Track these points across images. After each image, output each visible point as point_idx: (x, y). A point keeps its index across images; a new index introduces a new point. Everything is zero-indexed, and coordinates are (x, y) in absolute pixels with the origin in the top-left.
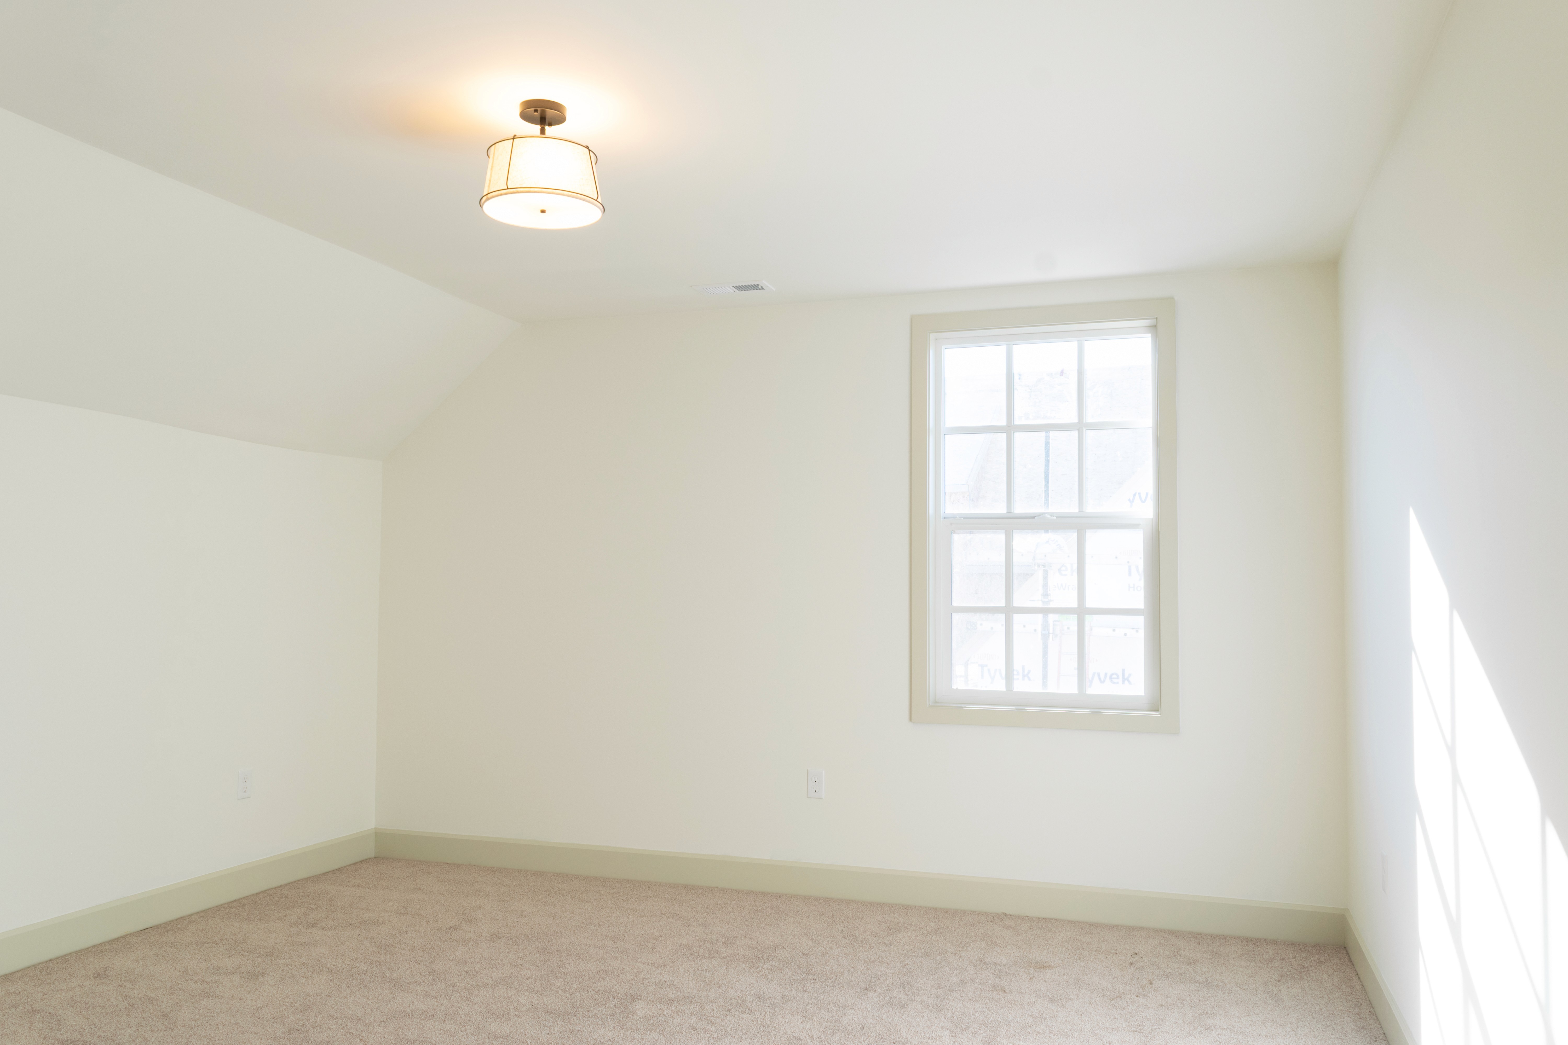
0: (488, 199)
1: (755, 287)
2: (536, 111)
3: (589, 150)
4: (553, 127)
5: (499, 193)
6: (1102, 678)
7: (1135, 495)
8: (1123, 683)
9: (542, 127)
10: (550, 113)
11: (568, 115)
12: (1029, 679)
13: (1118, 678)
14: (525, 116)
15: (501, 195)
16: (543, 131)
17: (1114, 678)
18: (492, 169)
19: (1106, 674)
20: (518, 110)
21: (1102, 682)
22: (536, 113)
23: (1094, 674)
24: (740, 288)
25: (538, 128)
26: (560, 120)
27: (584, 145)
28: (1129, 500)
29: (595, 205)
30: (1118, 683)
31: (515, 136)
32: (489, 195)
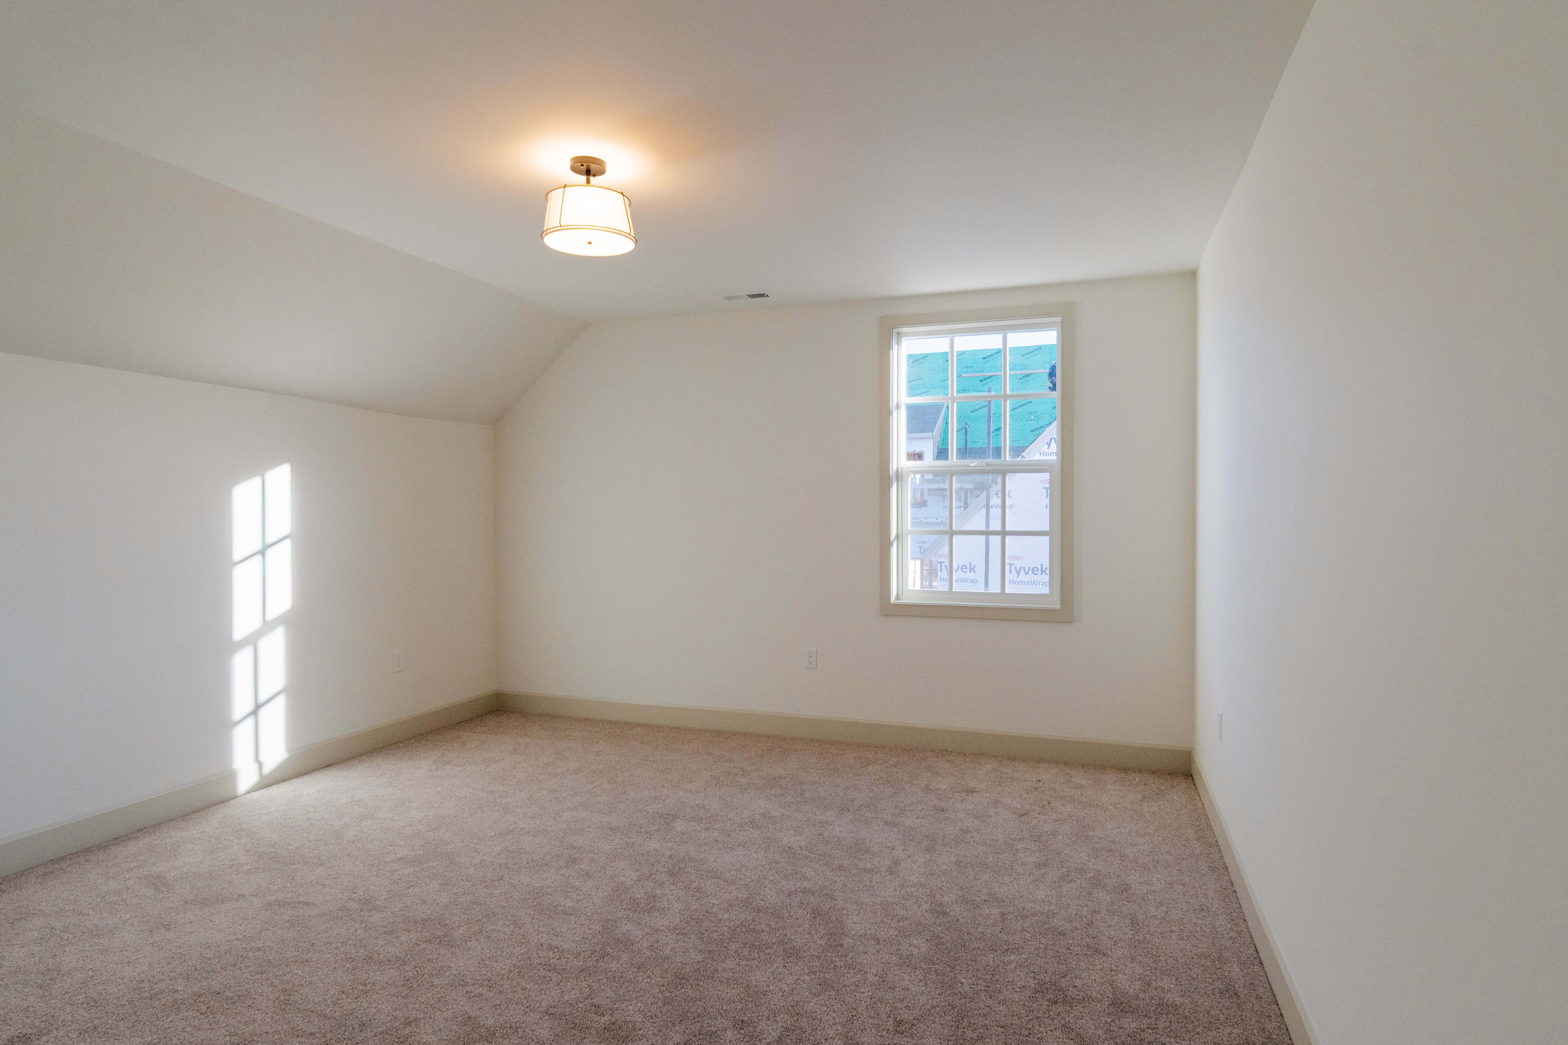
0: (546, 234)
1: (762, 295)
2: (582, 165)
3: (624, 195)
4: (597, 178)
5: (555, 230)
6: (1027, 571)
7: (1051, 439)
8: (1042, 574)
9: (588, 178)
10: (593, 167)
11: (608, 169)
12: (975, 572)
13: (1038, 570)
14: (574, 169)
15: (556, 231)
16: (588, 181)
17: (1035, 571)
18: (549, 211)
19: (1029, 568)
20: (569, 165)
21: (1026, 574)
22: (582, 167)
23: (1021, 568)
24: (752, 296)
25: (584, 178)
26: (601, 172)
27: (619, 192)
28: (1047, 443)
29: (629, 238)
30: (1037, 574)
31: (566, 185)
32: (548, 231)
